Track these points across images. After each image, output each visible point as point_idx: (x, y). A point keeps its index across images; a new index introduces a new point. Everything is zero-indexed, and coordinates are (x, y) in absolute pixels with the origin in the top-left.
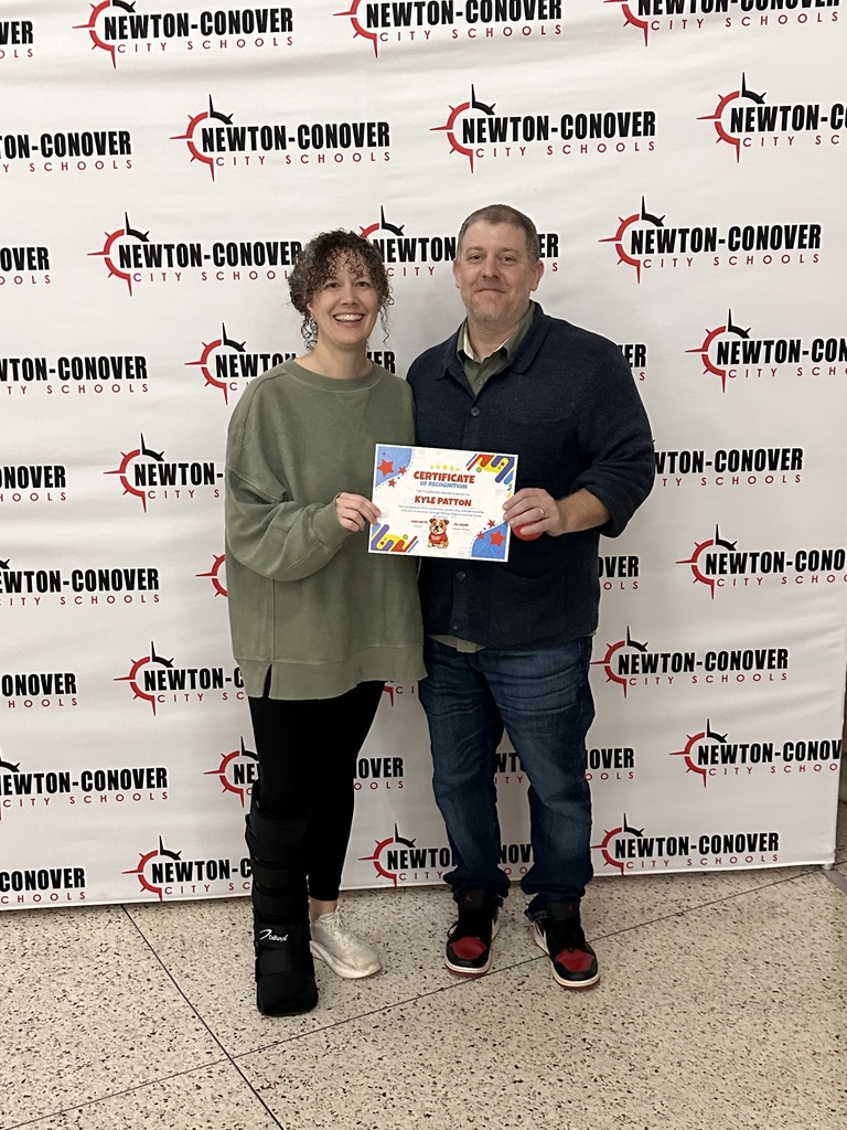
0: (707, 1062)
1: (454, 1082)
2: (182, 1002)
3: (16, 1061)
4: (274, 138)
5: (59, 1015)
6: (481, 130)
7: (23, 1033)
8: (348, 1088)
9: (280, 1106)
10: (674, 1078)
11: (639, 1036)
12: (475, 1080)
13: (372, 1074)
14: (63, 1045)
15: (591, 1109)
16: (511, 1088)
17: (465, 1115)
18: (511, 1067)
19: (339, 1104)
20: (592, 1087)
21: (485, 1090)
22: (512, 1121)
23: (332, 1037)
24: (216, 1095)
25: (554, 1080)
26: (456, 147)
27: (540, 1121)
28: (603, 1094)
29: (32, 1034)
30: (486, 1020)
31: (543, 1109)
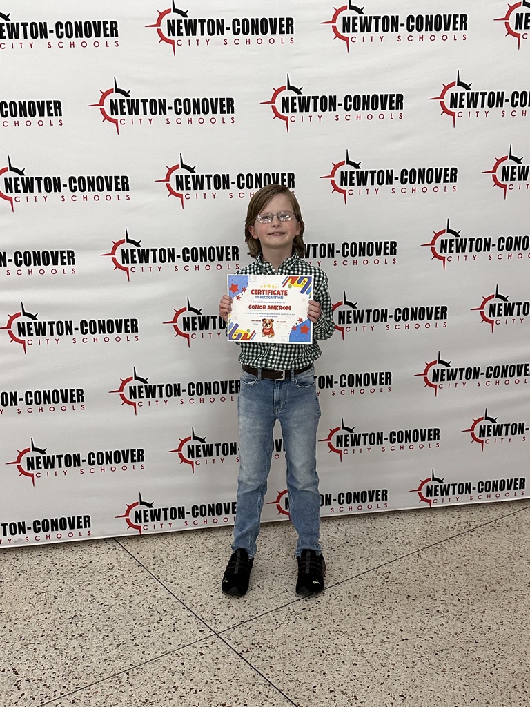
0: (519, 621)
1: (365, 642)
2: (173, 599)
3: (74, 643)
4: (216, 27)
5: (94, 612)
7: (73, 625)
8: (299, 650)
9: (259, 663)
10: (502, 633)
11: (471, 607)
12: (378, 640)
13: (311, 639)
14: (103, 631)
15: (456, 655)
16: (401, 644)
17: (378, 663)
18: (398, 631)
19: (295, 659)
20: (453, 641)
21: (386, 646)
22: (410, 665)
23: (278, 617)
24: (214, 658)
25: (427, 637)
26: (337, 36)
27: (428, 664)
28: (462, 645)
29: (79, 625)
30: (372, 601)
31: (426, 656)
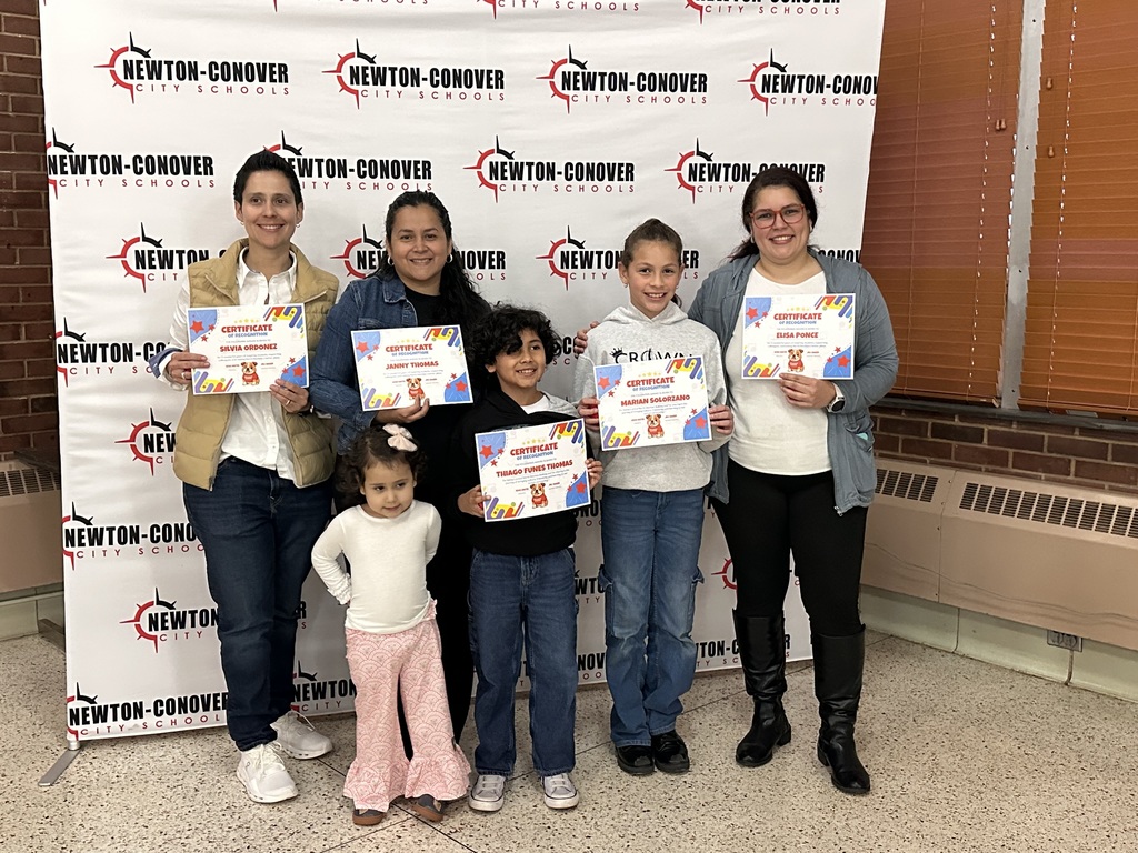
0: (780, 788)
1: (599, 815)
3: (233, 835)
4: (411, 77)
6: (576, 81)
7: (228, 817)
8: (519, 826)
9: (471, 842)
10: (760, 800)
11: (724, 777)
12: (614, 813)
13: (533, 816)
14: (268, 821)
15: (707, 823)
16: (642, 815)
17: (616, 835)
18: (637, 803)
19: (517, 836)
20: (703, 810)
21: (625, 817)
22: (654, 834)
24: (416, 840)
25: (673, 808)
26: (556, 93)
27: (674, 832)
28: (713, 813)
29: (236, 817)
30: (605, 776)
31: (672, 825)
